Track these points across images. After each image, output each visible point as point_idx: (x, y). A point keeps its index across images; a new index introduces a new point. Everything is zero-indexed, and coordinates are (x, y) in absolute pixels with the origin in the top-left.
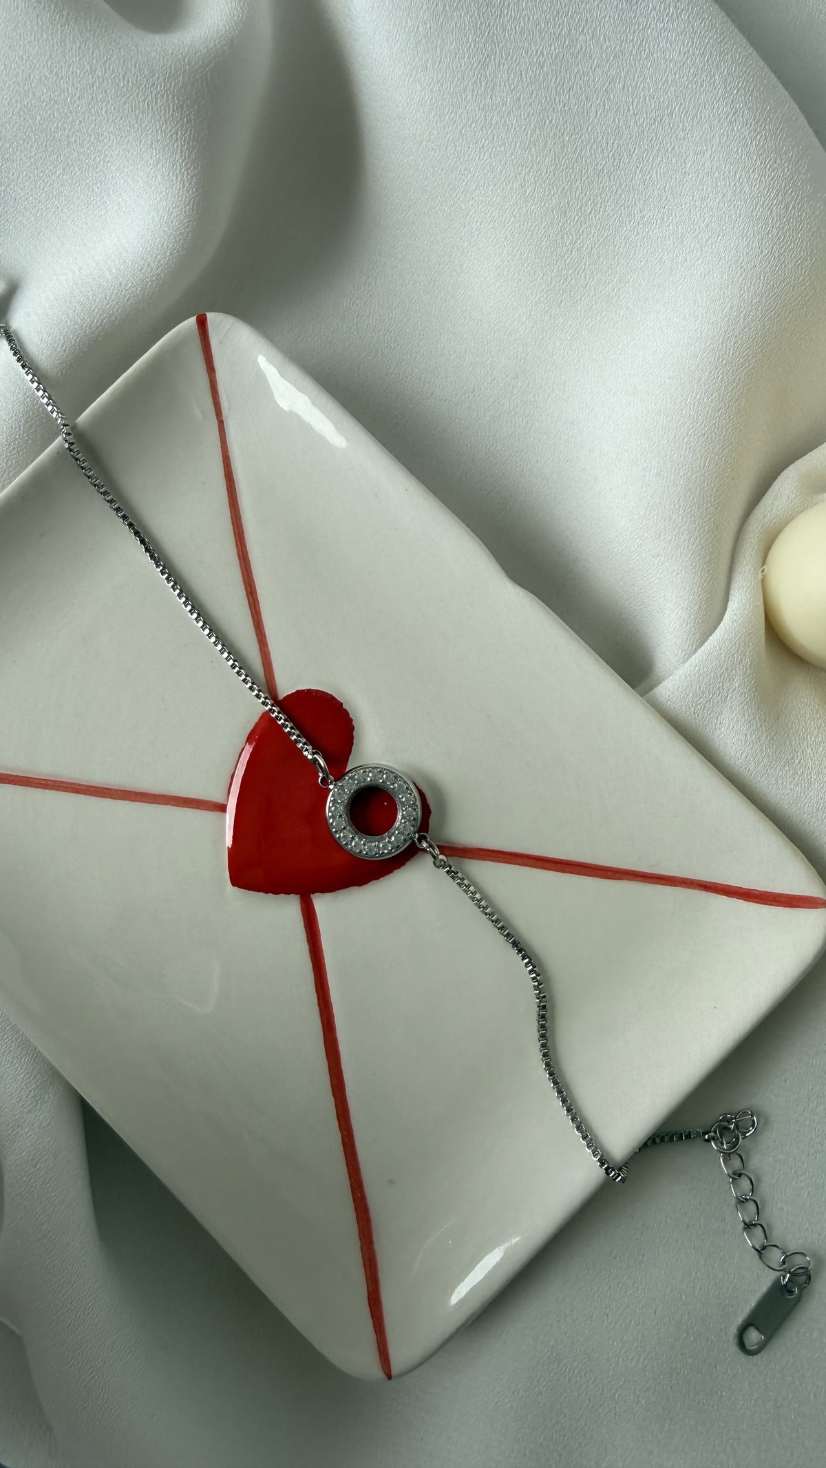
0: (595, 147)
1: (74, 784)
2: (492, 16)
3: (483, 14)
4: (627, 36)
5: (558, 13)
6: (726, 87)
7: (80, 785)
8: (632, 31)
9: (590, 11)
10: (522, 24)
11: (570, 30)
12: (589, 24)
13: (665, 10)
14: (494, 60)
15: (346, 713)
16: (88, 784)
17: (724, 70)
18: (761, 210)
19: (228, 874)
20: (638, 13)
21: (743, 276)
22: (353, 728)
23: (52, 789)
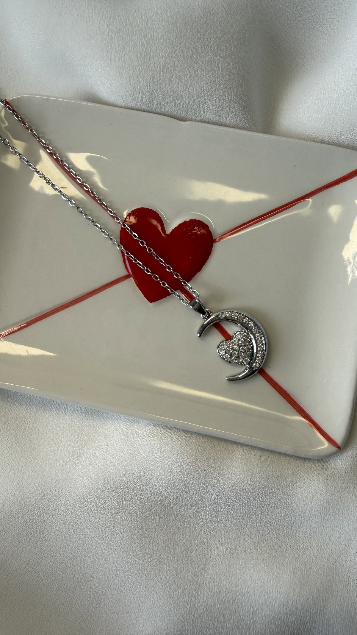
1: (64, 305)
7: (66, 304)
15: (152, 211)
16: (70, 301)
19: (146, 300)
22: (158, 214)
23: (57, 312)
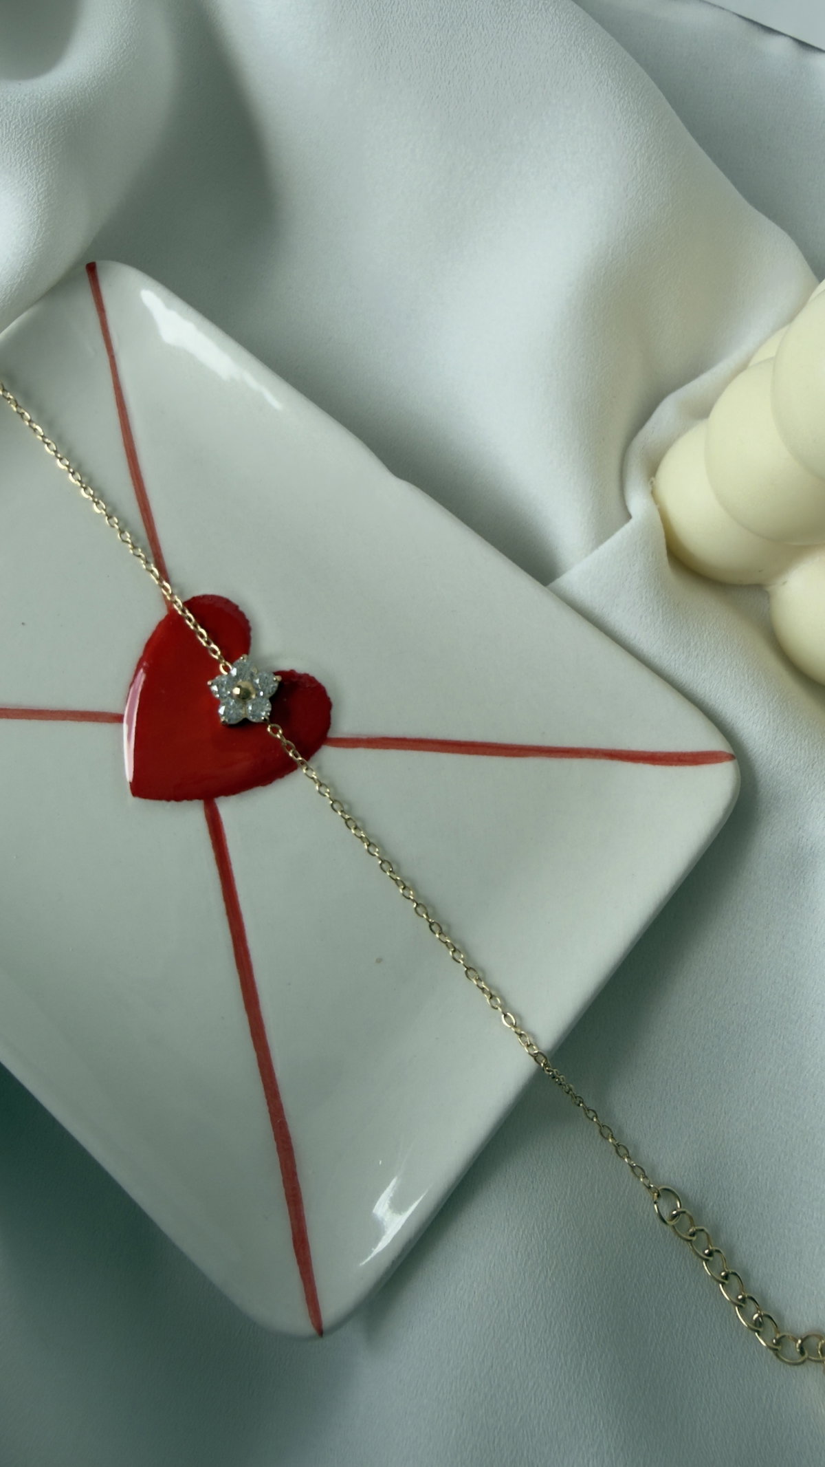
2: (384, 12)
3: (376, 11)
4: (502, 25)
5: (441, 9)
6: (591, 63)
8: (507, 22)
9: (470, 7)
10: (410, 18)
11: (453, 22)
12: (469, 17)
13: (534, 5)
14: (387, 47)
17: (589, 50)
18: (626, 161)
20: (512, 8)
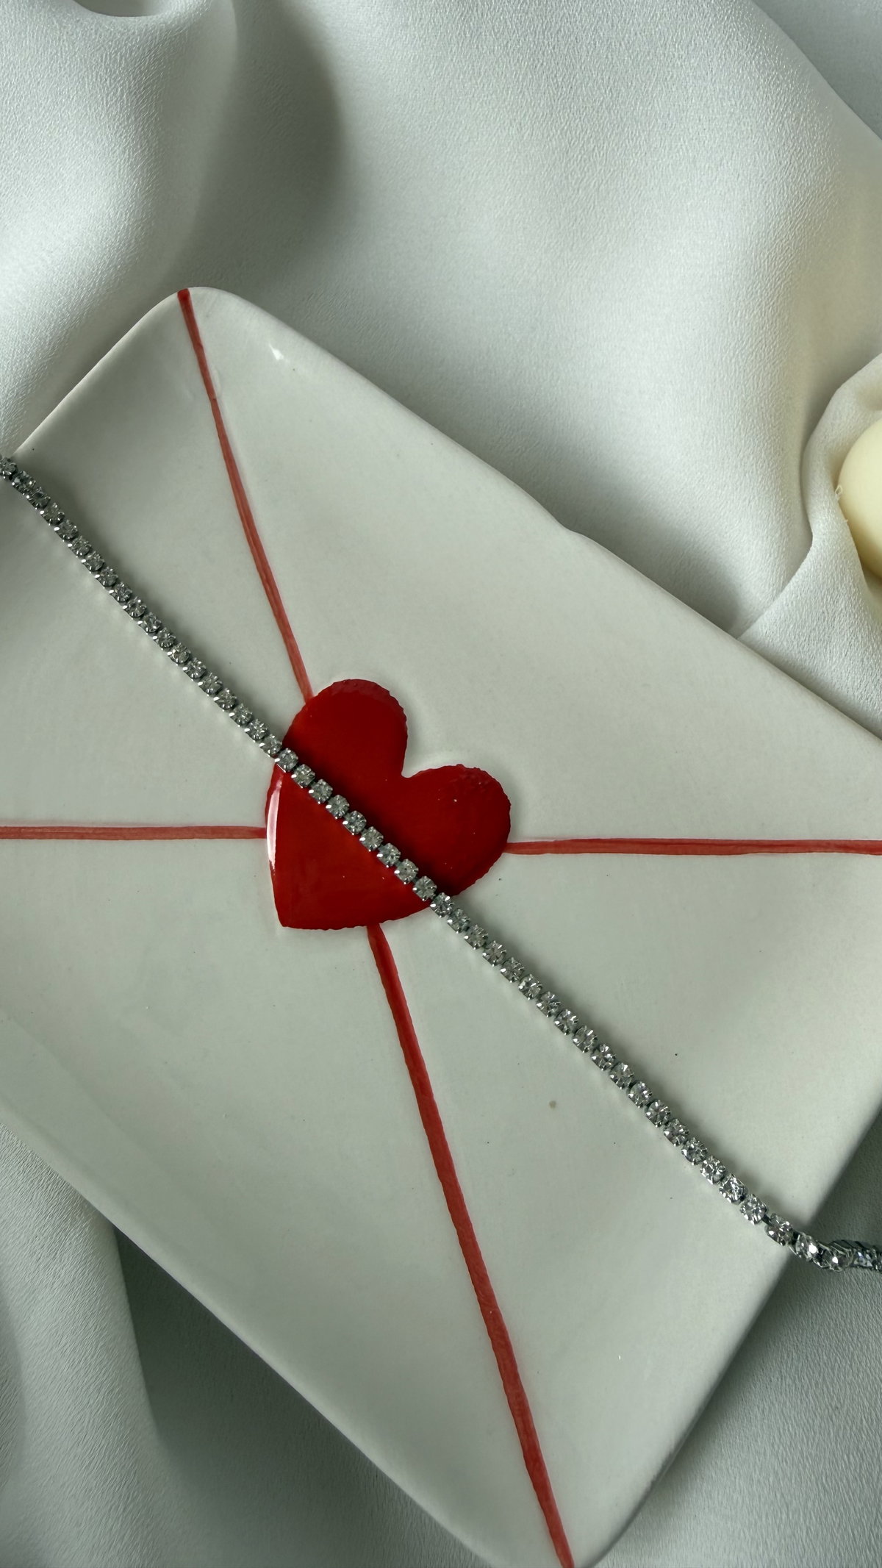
0: (590, 84)
18: (772, 124)
19: (275, 913)
21: (765, 188)
